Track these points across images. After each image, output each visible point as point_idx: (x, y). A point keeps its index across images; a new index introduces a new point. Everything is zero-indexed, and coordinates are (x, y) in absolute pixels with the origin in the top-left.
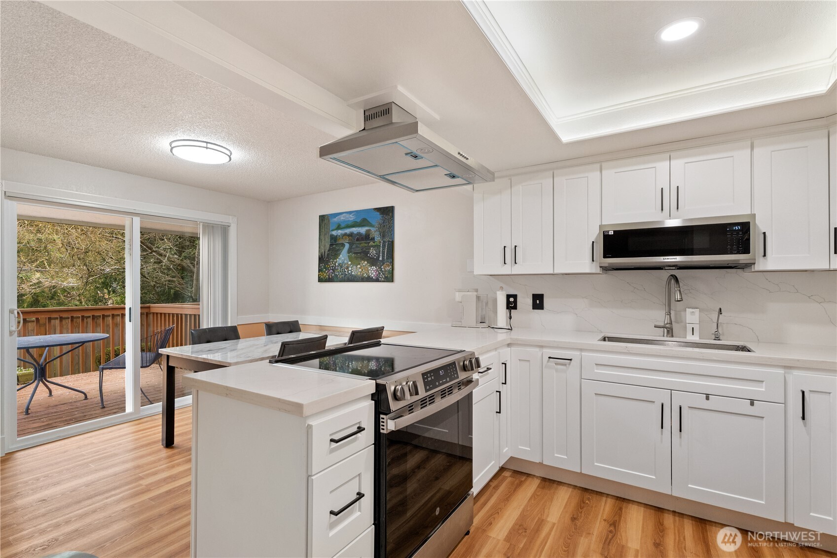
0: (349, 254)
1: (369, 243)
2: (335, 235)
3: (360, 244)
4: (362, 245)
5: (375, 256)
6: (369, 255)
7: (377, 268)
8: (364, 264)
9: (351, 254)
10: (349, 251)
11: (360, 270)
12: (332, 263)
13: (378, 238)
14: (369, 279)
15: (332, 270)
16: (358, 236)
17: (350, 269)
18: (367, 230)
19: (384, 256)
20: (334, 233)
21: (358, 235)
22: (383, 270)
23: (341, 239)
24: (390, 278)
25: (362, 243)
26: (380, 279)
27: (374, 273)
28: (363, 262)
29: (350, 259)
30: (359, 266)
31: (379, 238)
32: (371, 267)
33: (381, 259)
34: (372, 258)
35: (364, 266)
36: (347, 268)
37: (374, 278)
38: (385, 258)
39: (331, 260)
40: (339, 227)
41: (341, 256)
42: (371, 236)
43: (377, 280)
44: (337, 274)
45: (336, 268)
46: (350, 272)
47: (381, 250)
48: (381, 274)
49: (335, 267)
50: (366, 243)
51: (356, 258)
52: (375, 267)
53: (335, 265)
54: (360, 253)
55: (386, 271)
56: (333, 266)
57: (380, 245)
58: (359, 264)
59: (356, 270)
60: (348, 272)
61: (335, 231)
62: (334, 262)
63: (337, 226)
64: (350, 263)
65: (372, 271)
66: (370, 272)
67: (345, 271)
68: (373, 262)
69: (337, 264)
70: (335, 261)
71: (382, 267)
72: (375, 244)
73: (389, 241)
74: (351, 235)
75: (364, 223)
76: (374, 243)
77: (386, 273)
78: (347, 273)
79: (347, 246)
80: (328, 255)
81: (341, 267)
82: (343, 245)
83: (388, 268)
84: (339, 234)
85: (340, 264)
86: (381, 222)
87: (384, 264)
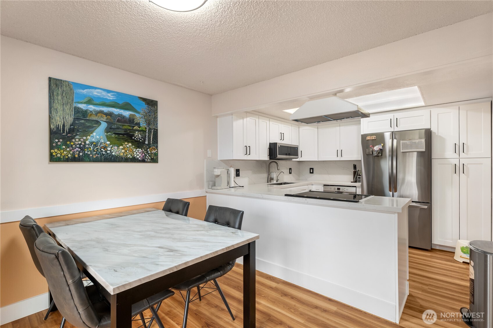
0: (107, 133)
1: (134, 127)
2: (84, 109)
3: (123, 126)
4: (125, 127)
5: (141, 139)
6: (133, 138)
7: (143, 150)
8: (128, 146)
9: (109, 134)
10: (108, 130)
11: (123, 151)
12: (80, 140)
13: (143, 125)
14: (134, 160)
15: (79, 148)
16: (120, 118)
17: (109, 149)
18: (131, 114)
19: (150, 141)
20: (83, 106)
21: (119, 116)
22: (149, 152)
23: (94, 116)
24: (154, 160)
25: (125, 125)
26: (146, 160)
27: (140, 155)
28: (126, 143)
29: (108, 138)
30: (121, 147)
31: (145, 125)
32: (137, 149)
33: (147, 142)
34: (137, 141)
35: (128, 147)
36: (105, 148)
37: (140, 159)
38: (151, 142)
39: (77, 137)
40: (90, 102)
41: (94, 134)
42: (136, 121)
43: (143, 161)
44: (89, 153)
45: (87, 146)
46: (108, 152)
47: (147, 134)
48: (148, 156)
49: (84, 146)
50: (130, 126)
51: (119, 139)
52: (140, 149)
53: (85, 143)
54: (123, 134)
55: (152, 153)
56: (81, 144)
57: (146, 131)
58: (122, 145)
59: (117, 151)
60: (106, 152)
61: (85, 105)
62: (82, 140)
63: (86, 100)
64: (108, 143)
65: (138, 153)
66: (135, 153)
67: (102, 151)
68: (139, 144)
69: (87, 142)
70: (85, 138)
71: (148, 150)
72: (141, 129)
73: (155, 129)
74: (110, 114)
75: (126, 106)
76: (139, 127)
77: (153, 155)
78: (104, 153)
79: (104, 125)
80: (70, 129)
81: (96, 146)
82: (98, 123)
83: (154, 151)
84: (90, 109)
85: (94, 142)
86: (147, 111)
87: (150, 147)
